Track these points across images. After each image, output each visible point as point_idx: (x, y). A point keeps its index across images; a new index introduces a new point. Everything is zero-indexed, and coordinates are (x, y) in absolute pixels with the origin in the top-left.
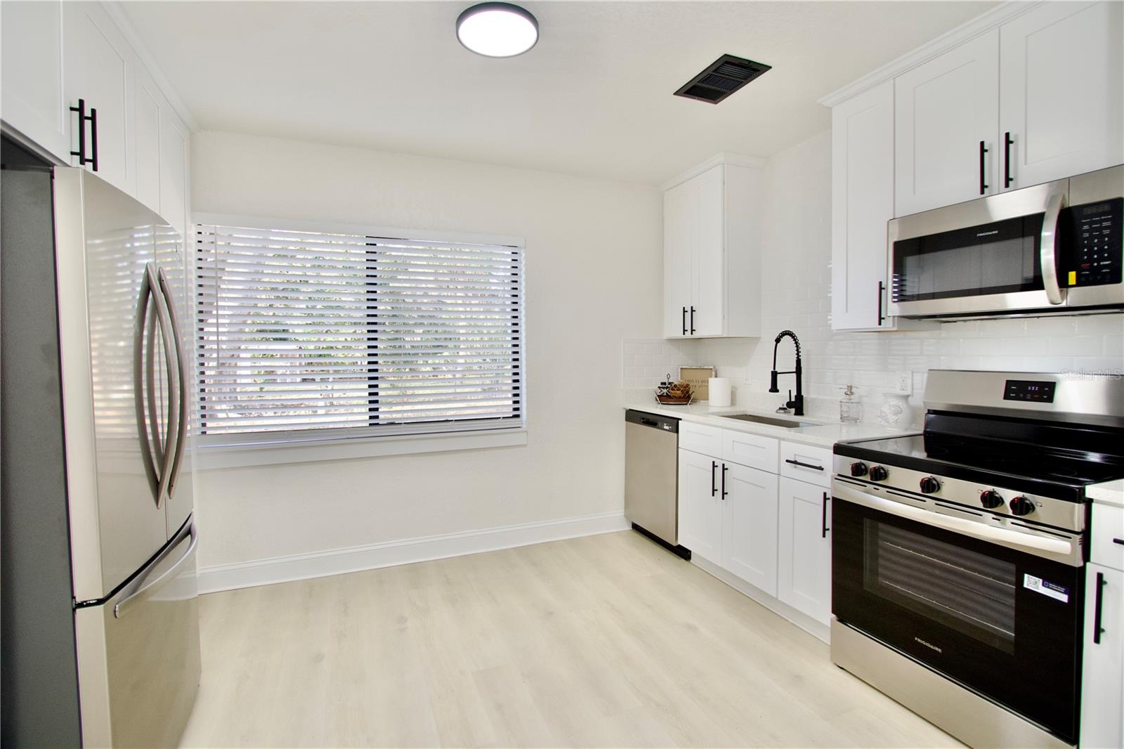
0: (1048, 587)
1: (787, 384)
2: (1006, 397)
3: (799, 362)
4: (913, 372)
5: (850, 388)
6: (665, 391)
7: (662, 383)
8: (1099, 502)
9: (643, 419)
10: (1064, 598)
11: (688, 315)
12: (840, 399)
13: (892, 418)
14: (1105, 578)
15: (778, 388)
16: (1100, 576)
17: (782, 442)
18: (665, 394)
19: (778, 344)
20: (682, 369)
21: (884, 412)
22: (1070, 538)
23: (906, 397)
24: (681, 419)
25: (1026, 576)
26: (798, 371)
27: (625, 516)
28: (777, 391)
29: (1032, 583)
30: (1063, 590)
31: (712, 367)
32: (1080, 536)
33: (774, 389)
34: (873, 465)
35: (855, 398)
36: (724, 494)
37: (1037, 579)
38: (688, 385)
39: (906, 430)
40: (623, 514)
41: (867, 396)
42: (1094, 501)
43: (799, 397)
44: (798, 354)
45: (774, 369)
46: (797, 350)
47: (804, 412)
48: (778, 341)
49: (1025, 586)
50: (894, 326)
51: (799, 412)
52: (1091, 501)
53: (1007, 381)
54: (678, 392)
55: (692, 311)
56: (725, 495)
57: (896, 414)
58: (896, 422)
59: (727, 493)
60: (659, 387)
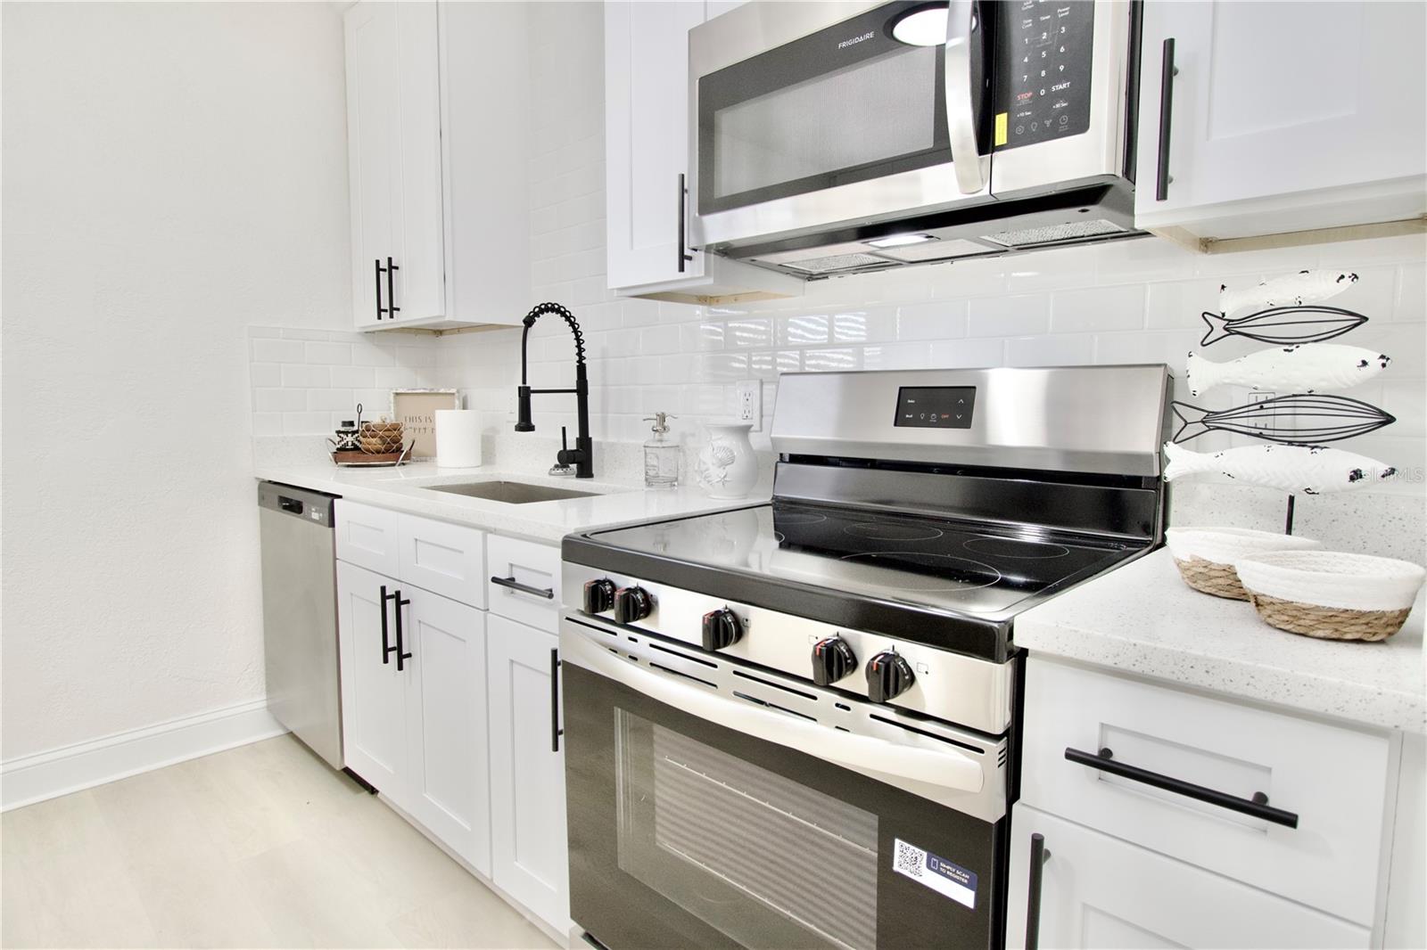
0: (939, 872)
1: (554, 416)
2: (899, 421)
3: (582, 370)
4: (762, 383)
5: (662, 418)
6: (350, 439)
7: (345, 424)
8: (1039, 655)
9: (286, 500)
10: (966, 897)
11: (384, 276)
12: (643, 442)
13: (716, 473)
14: (1046, 845)
15: (533, 422)
16: (1037, 843)
17: (489, 535)
18: (350, 446)
19: (529, 329)
20: (397, 394)
21: (704, 463)
22: (981, 751)
23: (745, 430)
24: (340, 497)
25: (898, 842)
26: (582, 390)
27: (269, 708)
28: (531, 428)
29: (910, 861)
30: (965, 877)
31: (453, 391)
32: (1002, 744)
33: (525, 424)
34: (626, 582)
35: (671, 437)
36: (401, 657)
37: (917, 850)
38: (396, 427)
39: (745, 496)
40: (264, 704)
41: (693, 435)
42: (1030, 653)
43: (585, 441)
44: (579, 354)
45: (524, 382)
46: (579, 346)
47: (594, 471)
48: (529, 322)
49: (896, 868)
50: (707, 273)
51: (585, 471)
52: (1024, 653)
53: (901, 388)
54: (374, 440)
55: (391, 267)
56: (405, 661)
57: (723, 464)
58: (724, 481)
59: (409, 655)
60: (338, 432)
